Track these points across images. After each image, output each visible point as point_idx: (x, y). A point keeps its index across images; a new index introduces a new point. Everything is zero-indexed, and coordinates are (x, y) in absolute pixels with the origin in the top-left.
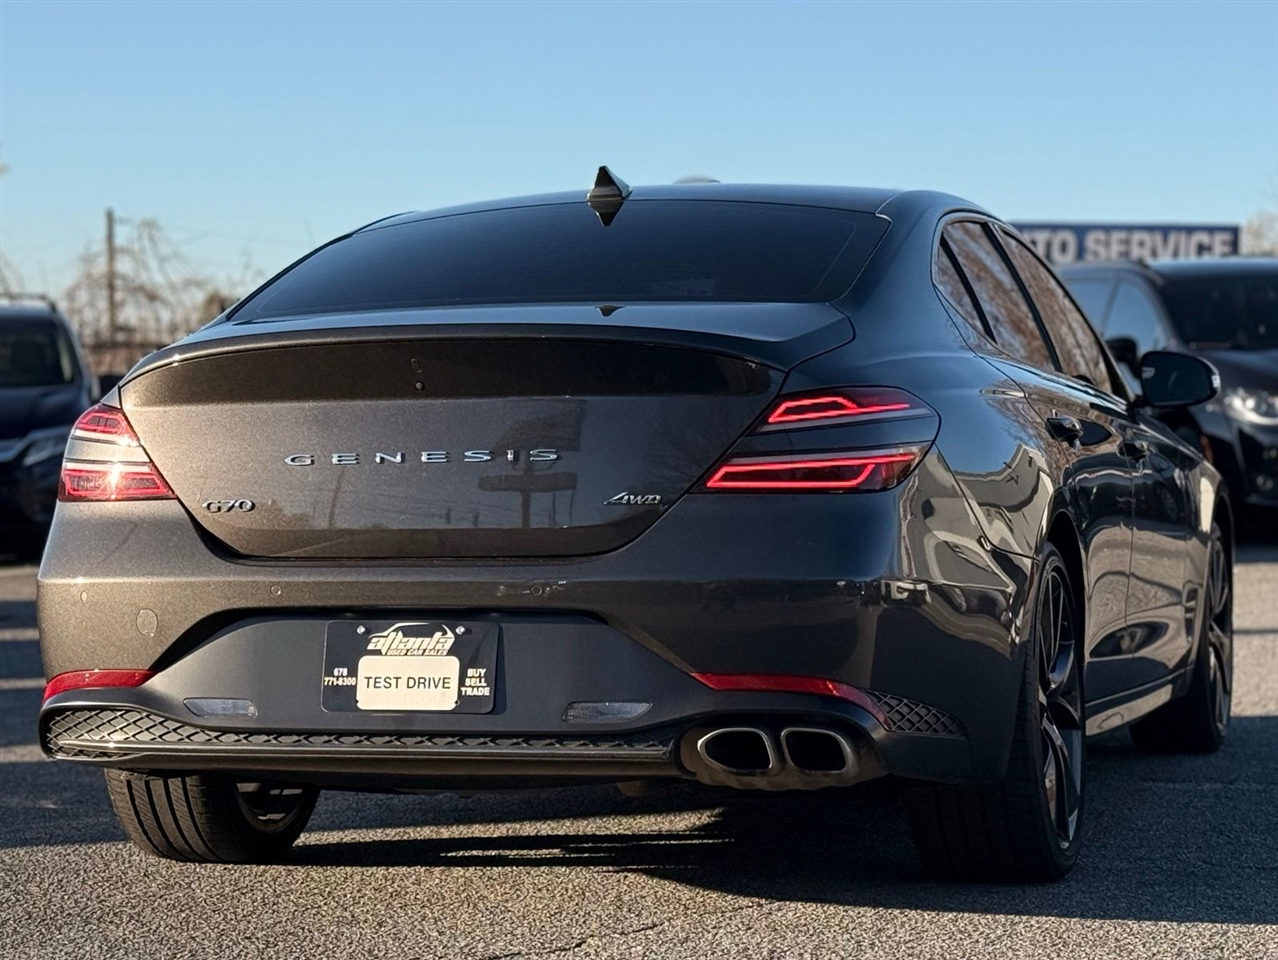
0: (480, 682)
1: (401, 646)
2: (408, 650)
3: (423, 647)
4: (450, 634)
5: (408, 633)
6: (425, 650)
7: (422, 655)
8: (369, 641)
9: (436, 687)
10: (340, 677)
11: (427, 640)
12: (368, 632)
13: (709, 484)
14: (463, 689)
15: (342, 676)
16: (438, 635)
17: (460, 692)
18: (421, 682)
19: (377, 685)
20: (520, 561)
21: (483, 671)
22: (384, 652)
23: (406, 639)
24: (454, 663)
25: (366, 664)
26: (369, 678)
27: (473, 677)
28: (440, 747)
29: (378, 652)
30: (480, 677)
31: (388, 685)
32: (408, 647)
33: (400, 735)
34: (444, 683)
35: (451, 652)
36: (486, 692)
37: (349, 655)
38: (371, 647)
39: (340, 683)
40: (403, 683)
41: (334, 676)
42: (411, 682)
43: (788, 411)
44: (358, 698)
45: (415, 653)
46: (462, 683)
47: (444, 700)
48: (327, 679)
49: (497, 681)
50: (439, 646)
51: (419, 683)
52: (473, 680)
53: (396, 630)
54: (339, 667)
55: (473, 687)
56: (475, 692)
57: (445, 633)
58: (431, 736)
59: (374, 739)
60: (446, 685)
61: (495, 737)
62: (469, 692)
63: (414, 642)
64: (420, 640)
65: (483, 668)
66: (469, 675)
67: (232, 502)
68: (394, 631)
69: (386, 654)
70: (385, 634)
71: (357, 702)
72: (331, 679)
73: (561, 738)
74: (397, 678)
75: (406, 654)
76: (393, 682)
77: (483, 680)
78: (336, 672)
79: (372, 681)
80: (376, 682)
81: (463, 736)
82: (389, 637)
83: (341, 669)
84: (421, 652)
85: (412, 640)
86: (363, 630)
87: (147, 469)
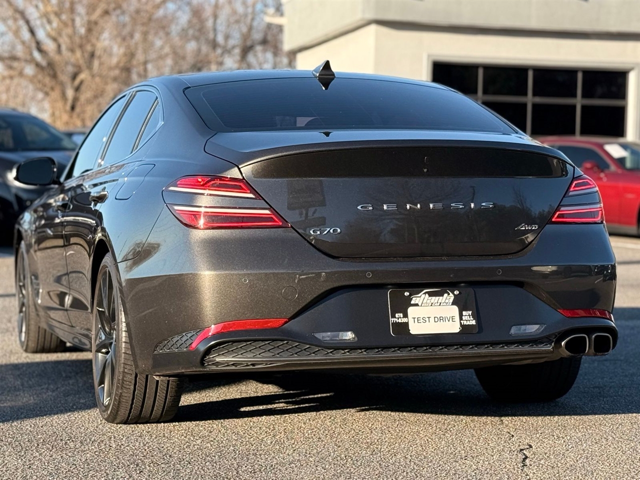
0: (470, 318)
1: (429, 301)
2: (432, 303)
3: (439, 301)
4: (451, 294)
5: (431, 294)
6: (440, 303)
7: (440, 305)
8: (411, 299)
9: (449, 321)
10: (399, 318)
11: (441, 298)
12: (410, 295)
13: (553, 220)
14: (462, 322)
15: (400, 317)
16: (446, 295)
17: (461, 323)
18: (441, 319)
19: (419, 321)
21: (470, 312)
22: (420, 305)
23: (430, 298)
24: (455, 309)
25: (411, 310)
26: (414, 318)
27: (466, 315)
28: (451, 351)
29: (417, 305)
30: (469, 315)
31: (424, 321)
32: (432, 302)
33: (431, 346)
34: (452, 319)
35: (453, 304)
36: (474, 322)
37: (403, 306)
38: (412, 302)
39: (400, 321)
40: (432, 320)
41: (396, 318)
42: (436, 320)
43: (576, 186)
45: (436, 304)
46: (461, 319)
47: (455, 328)
48: (393, 319)
49: (476, 316)
50: (447, 301)
51: (440, 319)
52: (466, 317)
53: (425, 293)
54: (398, 313)
55: (467, 321)
56: (468, 323)
57: (449, 294)
58: (447, 346)
59: (418, 349)
60: (453, 320)
61: (478, 344)
62: (465, 323)
63: (434, 299)
64: (437, 298)
65: (470, 311)
66: (464, 314)
67: (328, 229)
68: (423, 294)
69: (421, 306)
70: (419, 295)
71: (410, 330)
72: (395, 319)
73: (509, 343)
74: (429, 318)
75: (431, 305)
76: (427, 319)
77: (471, 317)
78: (397, 315)
79: (416, 320)
80: (418, 320)
81: (463, 345)
82: (421, 298)
83: (399, 314)
84: (439, 304)
85: (434, 298)
86: (408, 294)
87: (267, 212)
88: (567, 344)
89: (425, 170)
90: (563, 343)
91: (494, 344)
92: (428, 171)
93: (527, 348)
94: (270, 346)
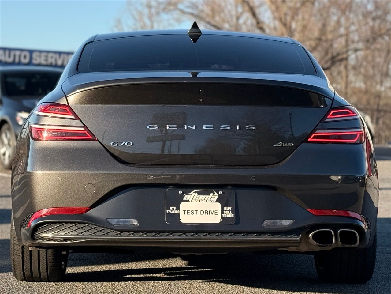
0: (230, 212)
1: (197, 199)
2: (200, 200)
3: (206, 199)
4: (216, 194)
5: (199, 193)
6: (207, 200)
7: (206, 202)
8: (184, 197)
9: (212, 214)
10: (173, 210)
11: (207, 196)
12: (183, 193)
13: (309, 140)
14: (223, 215)
15: (174, 210)
16: (212, 194)
17: (222, 216)
18: (206, 212)
19: (188, 213)
20: (243, 167)
21: (230, 208)
22: (190, 201)
23: (199, 196)
24: (219, 205)
25: (183, 205)
26: (185, 211)
27: (227, 210)
28: (214, 237)
29: (188, 201)
30: (229, 210)
31: (193, 213)
32: (200, 199)
33: (197, 232)
34: (215, 212)
35: (217, 201)
36: (232, 216)
37: (177, 202)
38: (185, 199)
39: (173, 212)
40: (199, 212)
41: (170, 210)
42: (202, 212)
43: (333, 114)
44: (180, 218)
45: (203, 201)
46: (222, 213)
47: (217, 219)
48: (167, 211)
49: (236, 211)
50: (212, 199)
51: (205, 213)
52: (226, 211)
53: (195, 192)
54: (172, 206)
55: (227, 214)
56: (228, 216)
57: (214, 194)
58: (210, 233)
59: (187, 234)
60: (216, 213)
61: (235, 233)
62: (225, 216)
63: (202, 197)
64: (205, 196)
65: (230, 207)
66: (225, 210)
67: (124, 143)
68: (194, 193)
69: (191, 202)
70: (190, 194)
71: (180, 220)
72: (169, 211)
73: (261, 233)
74: (196, 211)
75: (199, 202)
76: (195, 212)
77: (231, 211)
78: (171, 208)
79: (186, 212)
80: (187, 212)
81: (222, 233)
82: (192, 196)
83: (173, 207)
84: (205, 201)
85: (201, 196)
86: (181, 192)
87: (82, 129)
88: (313, 235)
89: (201, 100)
90: (310, 235)
91: (248, 233)
92: (203, 101)
93: (277, 238)
94: (76, 227)
